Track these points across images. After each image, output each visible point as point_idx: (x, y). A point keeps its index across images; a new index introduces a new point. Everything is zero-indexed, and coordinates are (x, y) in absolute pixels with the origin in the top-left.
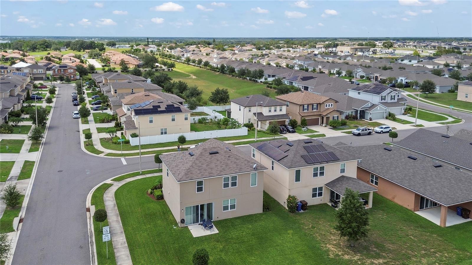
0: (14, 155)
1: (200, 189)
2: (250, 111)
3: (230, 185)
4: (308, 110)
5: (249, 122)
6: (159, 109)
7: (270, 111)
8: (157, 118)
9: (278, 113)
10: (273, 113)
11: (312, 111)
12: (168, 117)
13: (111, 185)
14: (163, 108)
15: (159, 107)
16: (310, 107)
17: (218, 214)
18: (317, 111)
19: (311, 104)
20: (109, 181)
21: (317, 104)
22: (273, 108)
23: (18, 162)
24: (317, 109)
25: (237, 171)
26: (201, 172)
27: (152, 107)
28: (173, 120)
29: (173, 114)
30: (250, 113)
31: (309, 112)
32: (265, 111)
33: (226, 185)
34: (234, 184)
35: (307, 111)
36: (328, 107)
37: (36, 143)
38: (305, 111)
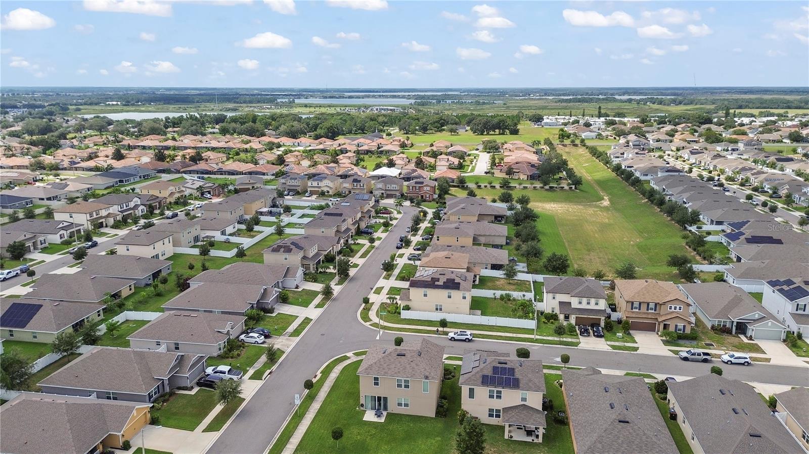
0: (302, 309)
1: (376, 384)
2: (554, 298)
3: (403, 386)
4: (640, 309)
5: (553, 311)
6: (437, 283)
7: (580, 303)
8: (431, 292)
9: (592, 306)
10: (584, 306)
11: (647, 311)
12: (445, 293)
13: (349, 358)
14: (441, 283)
15: (438, 280)
16: (644, 307)
17: (393, 408)
18: (655, 312)
19: (646, 302)
20: (349, 354)
21: (656, 304)
22: (585, 300)
23: (301, 317)
24: (655, 310)
25: (409, 376)
26: (378, 370)
27: (430, 280)
28: (450, 297)
29: (449, 291)
30: (554, 300)
31: (640, 313)
32: (575, 303)
33: (400, 386)
34: (407, 386)
35: (638, 310)
36: (673, 309)
37: (326, 298)
38: (634, 310)
